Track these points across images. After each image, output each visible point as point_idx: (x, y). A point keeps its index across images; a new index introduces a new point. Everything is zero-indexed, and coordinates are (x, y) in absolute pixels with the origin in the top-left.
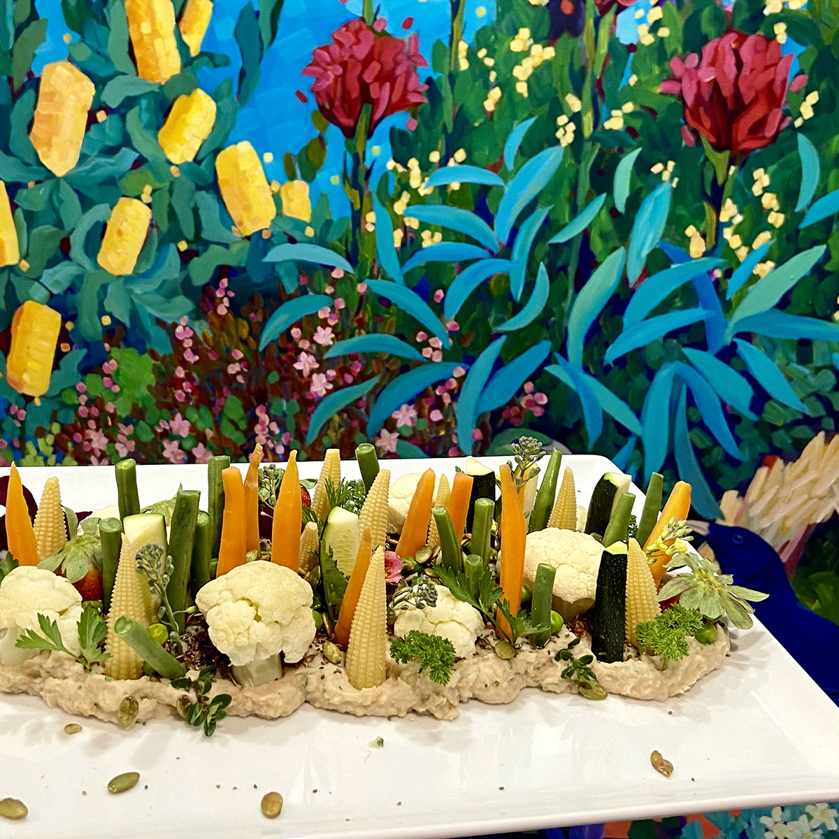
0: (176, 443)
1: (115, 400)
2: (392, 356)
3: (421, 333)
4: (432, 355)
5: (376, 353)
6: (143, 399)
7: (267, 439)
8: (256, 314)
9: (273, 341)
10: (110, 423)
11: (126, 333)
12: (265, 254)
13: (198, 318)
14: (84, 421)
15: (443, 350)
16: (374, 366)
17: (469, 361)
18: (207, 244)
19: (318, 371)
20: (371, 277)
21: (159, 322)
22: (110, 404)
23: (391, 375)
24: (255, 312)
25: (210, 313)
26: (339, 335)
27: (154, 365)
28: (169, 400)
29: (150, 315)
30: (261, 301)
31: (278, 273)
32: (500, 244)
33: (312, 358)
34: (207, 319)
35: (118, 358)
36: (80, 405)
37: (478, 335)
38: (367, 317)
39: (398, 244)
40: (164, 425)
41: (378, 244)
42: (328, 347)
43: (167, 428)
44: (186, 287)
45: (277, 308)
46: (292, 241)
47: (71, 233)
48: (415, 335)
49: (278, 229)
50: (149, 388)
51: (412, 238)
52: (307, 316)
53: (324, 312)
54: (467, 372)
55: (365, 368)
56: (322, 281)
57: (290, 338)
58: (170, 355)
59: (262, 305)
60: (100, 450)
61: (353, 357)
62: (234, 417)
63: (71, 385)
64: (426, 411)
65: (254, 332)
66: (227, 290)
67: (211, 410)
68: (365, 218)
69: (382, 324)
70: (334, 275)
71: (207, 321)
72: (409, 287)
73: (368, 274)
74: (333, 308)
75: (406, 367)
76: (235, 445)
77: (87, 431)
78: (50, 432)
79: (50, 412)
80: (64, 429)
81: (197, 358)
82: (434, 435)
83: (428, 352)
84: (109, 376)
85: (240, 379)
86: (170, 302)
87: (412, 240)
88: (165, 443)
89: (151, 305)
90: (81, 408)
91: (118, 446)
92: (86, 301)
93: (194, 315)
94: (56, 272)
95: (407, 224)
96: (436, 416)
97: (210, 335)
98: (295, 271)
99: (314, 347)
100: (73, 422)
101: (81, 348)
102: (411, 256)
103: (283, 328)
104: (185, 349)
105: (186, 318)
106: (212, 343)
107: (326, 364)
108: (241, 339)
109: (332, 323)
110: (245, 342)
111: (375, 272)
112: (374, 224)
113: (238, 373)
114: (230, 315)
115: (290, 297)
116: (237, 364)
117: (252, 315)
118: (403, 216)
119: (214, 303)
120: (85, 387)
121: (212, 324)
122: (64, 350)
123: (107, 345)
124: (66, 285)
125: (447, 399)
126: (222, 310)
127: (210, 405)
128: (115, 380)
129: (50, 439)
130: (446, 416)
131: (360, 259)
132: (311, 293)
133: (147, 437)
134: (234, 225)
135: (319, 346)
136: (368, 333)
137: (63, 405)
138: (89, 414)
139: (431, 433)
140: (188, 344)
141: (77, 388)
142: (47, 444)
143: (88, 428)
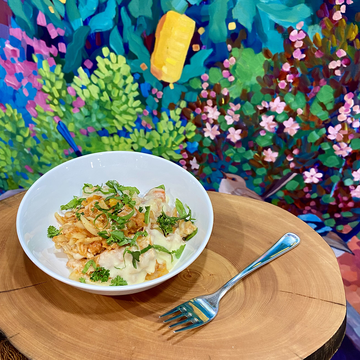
0: (271, 117)
1: (229, 86)
6: (252, 86)
7: (348, 117)
10: (223, 102)
11: (247, 37)
13: (313, 23)
14: (204, 101)
21: (277, 27)
22: (225, 89)
25: (326, 19)
27: (266, 61)
28: (273, 87)
29: (271, 21)
34: (322, 24)
35: (237, 56)
36: (202, 89)
40: (265, 105)
43: (267, 106)
50: (258, 78)
58: (281, 54)
60: (213, 119)
62: (324, 100)
63: (198, 75)
67: (306, 96)
71: (320, 25)
76: (319, 120)
77: (206, 107)
78: (179, 107)
79: (180, 93)
80: (189, 105)
81: (304, 56)
84: (228, 69)
85: (338, 73)
86: (291, 9)
88: (263, 117)
89: (272, 12)
90: (203, 92)
91: (227, 117)
92: (217, 10)
93: (311, 21)
97: (320, 37)
100: (196, 100)
101: (208, 48)
104: (295, 49)
105: (302, 23)
106: (320, 44)
108: (348, 40)
110: (351, 44)
113: (338, 68)
114: (344, 20)
116: (339, 61)
119: (332, 9)
120: (208, 77)
121: (324, 28)
122: (194, 50)
123: (229, 46)
127: (306, 91)
128: (231, 72)
129: (179, 111)
133: (250, 112)
137: (190, 89)
138: (208, 96)
140: (299, 44)
141: (202, 78)
142: (176, 114)
143: (207, 105)
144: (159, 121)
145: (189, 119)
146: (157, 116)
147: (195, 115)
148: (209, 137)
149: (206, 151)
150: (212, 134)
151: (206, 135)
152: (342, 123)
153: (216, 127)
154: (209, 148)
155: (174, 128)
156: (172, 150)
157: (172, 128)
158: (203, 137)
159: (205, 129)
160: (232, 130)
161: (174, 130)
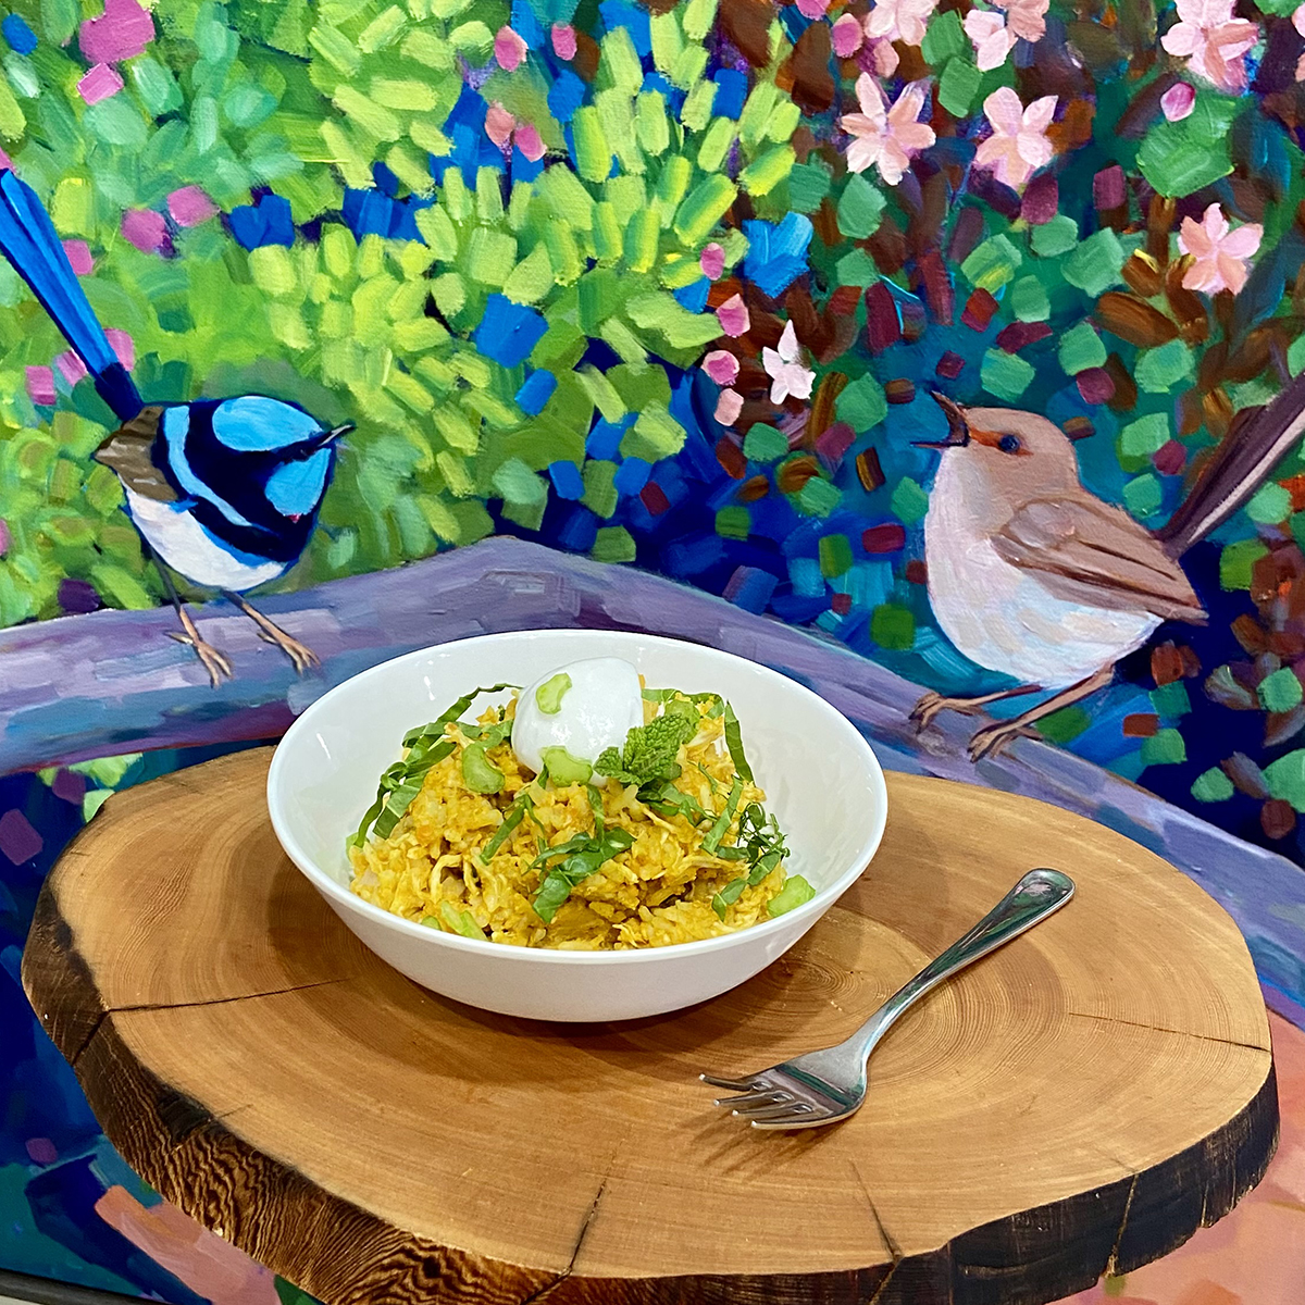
60: (898, 46)
142: (685, 39)
144: (588, 100)
145: (757, 59)
146: (572, 65)
147: (797, 27)
148: (871, 173)
149: (856, 273)
150: (892, 148)
151: (856, 161)
153: (913, 98)
154: (873, 245)
155: (673, 136)
156: (662, 289)
157: (660, 141)
158: (841, 175)
159: (848, 121)
160: (1001, 105)
161: (673, 148)
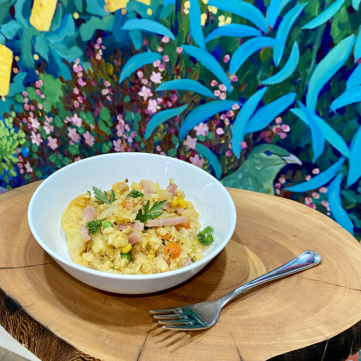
0: (75, 130)
1: (42, 102)
2: (195, 93)
3: (214, 81)
4: (220, 95)
5: (186, 91)
6: (57, 103)
7: (123, 133)
8: (117, 61)
9: (127, 78)
10: (41, 115)
11: (47, 66)
12: (123, 24)
13: (85, 60)
14: (27, 112)
15: (227, 92)
16: (184, 99)
17: (243, 101)
18: (90, 15)
19: (152, 98)
20: (186, 43)
21: (64, 61)
22: (40, 104)
23: (194, 105)
24: (117, 59)
25: (92, 58)
26: (165, 78)
27: (62, 85)
28: (70, 106)
29: (59, 56)
30: (120, 53)
31: (130, 37)
32: (269, 27)
33: (149, 90)
34: (90, 62)
35: (44, 79)
36: (25, 103)
37: (249, 85)
38: (182, 67)
39: (203, 23)
40: (68, 119)
41: (191, 23)
42: (158, 85)
43: (70, 121)
44: (78, 41)
45: (130, 58)
46: (139, 17)
47: (15, 3)
48: (211, 82)
49: (130, 9)
50: (60, 97)
51: (212, 20)
52: (147, 65)
53: (157, 63)
54: (241, 107)
55: (180, 99)
56: (156, 44)
57: (137, 77)
58: (70, 81)
59: (121, 56)
60: (36, 129)
61: (173, 92)
62: (105, 119)
63: (19, 92)
64: (214, 128)
65: (116, 71)
66: (101, 45)
67: (93, 114)
68: (183, 5)
69: (190, 73)
70: (164, 40)
72: (208, 51)
73: (184, 41)
74: (162, 61)
75: (203, 101)
76: (106, 135)
77: (29, 118)
78: (11, 116)
79: (10, 105)
80: (18, 115)
81: (85, 84)
82: (218, 143)
83: (218, 93)
84: (39, 89)
85: (108, 98)
86: (70, 49)
87: (212, 21)
88: (69, 129)
89: (59, 50)
90: (26, 105)
91: (45, 128)
92: (25, 45)
93: (83, 59)
94: (8, 26)
95: (210, 10)
96: (220, 131)
97: (92, 71)
98: (140, 36)
99: (150, 84)
100: (22, 112)
101: (24, 72)
102: (211, 32)
103: (133, 71)
104: (78, 78)
105: (79, 60)
106: (93, 76)
107: (157, 95)
108: (109, 75)
109: (161, 70)
110: (111, 77)
111: (188, 41)
112: (189, 9)
113: (107, 95)
114: (103, 61)
115: (137, 52)
116: (107, 89)
117: (115, 61)
118: (207, 5)
119: (94, 52)
120: (27, 94)
121: (93, 65)
122: (15, 72)
123: (37, 72)
124: (14, 34)
125: (227, 122)
126: (99, 57)
127: (93, 111)
128: (42, 91)
129: (11, 120)
130: (226, 132)
131: (179, 31)
132: (149, 51)
133: (60, 125)
134: (105, 5)
135: (153, 83)
136: (182, 78)
137: (16, 102)
138: (30, 109)
139: (216, 141)
140: (80, 75)
141: (23, 94)
142: (10, 122)
143: (30, 116)
145: (19, 127)
147: (23, 124)
148: (35, 144)
149: (35, 156)
150: (37, 141)
151: (33, 141)
152: (121, 138)
153: (39, 135)
154: (37, 153)
155: (10, 134)
156: (11, 153)
157: (8, 134)
158: (32, 144)
159: (31, 137)
160: (50, 138)
161: (10, 136)
